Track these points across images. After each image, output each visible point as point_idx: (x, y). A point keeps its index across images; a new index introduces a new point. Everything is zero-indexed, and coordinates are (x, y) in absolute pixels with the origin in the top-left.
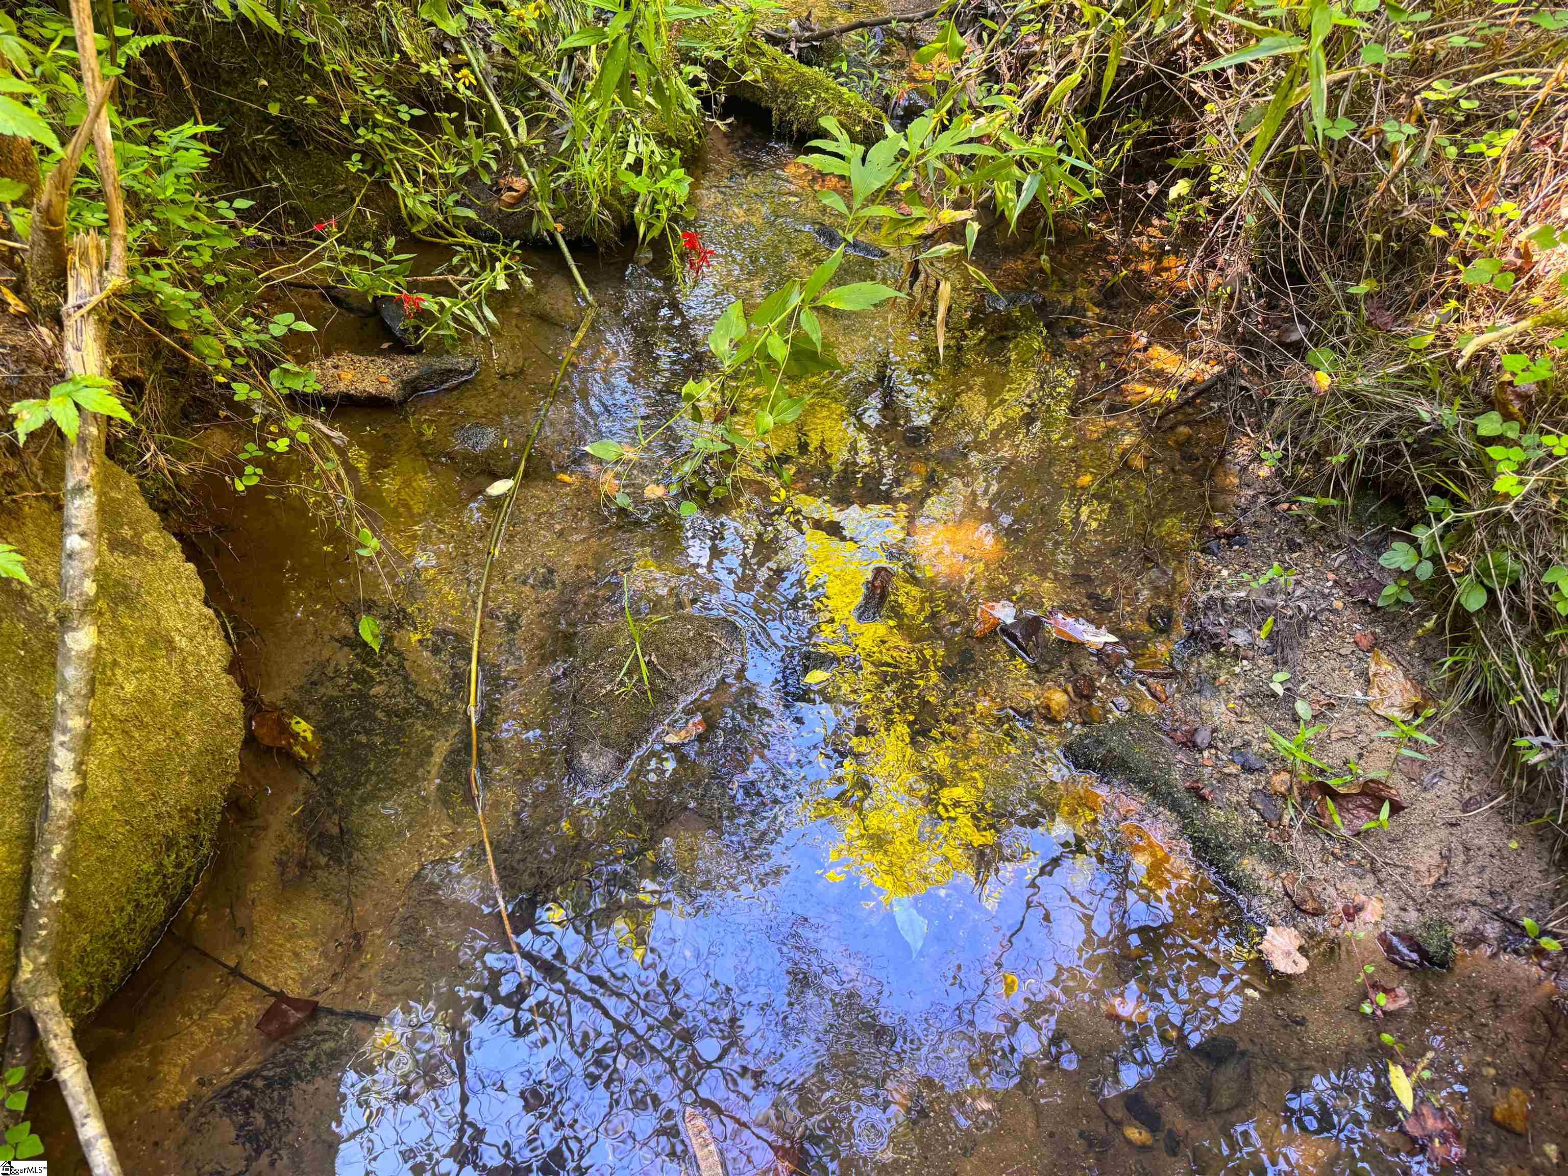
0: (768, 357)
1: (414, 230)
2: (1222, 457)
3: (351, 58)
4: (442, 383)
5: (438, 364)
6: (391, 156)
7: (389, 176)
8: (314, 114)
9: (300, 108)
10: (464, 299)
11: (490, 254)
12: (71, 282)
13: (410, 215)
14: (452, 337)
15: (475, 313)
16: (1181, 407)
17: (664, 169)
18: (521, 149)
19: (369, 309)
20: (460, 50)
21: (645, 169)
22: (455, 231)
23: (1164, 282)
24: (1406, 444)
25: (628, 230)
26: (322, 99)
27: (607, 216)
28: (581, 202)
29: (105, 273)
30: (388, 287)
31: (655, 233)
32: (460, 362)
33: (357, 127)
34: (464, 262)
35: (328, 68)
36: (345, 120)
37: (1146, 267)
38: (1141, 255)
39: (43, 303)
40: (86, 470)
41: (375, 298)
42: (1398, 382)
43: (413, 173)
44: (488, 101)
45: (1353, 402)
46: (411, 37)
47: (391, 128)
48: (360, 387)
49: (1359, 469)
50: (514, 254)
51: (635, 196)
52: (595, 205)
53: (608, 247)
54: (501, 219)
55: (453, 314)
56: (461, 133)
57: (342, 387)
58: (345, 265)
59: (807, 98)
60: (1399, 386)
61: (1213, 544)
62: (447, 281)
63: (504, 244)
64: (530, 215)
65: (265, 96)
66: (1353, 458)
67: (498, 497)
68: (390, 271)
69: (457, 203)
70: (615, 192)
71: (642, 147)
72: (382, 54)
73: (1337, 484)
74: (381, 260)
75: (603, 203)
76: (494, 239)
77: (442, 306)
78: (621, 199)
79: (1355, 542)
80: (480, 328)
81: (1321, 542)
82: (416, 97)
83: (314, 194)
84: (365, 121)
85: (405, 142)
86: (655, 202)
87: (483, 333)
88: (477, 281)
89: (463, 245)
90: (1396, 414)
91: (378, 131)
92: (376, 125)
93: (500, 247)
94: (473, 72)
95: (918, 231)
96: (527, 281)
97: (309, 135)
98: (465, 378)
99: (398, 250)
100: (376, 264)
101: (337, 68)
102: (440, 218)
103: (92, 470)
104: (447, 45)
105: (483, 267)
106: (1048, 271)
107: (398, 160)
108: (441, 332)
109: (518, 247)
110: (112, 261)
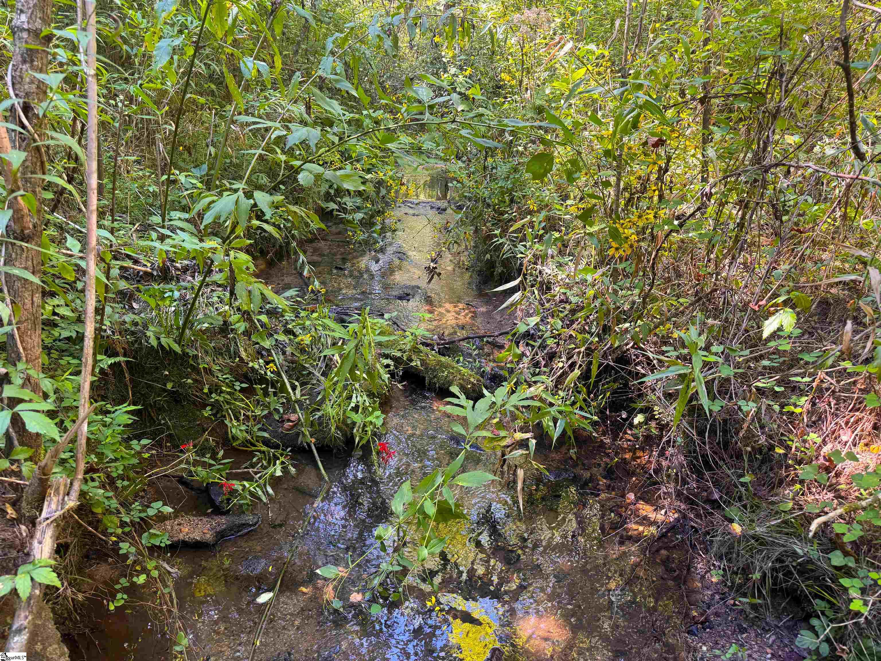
0: (424, 513)
1: (234, 444)
2: (689, 570)
3: (214, 360)
4: (238, 532)
5: (238, 521)
6: (227, 407)
7: (225, 416)
8: (190, 387)
9: (183, 385)
10: (257, 481)
11: (274, 455)
12: (46, 503)
13: (233, 437)
14: (248, 505)
15: (262, 490)
16: (659, 538)
17: (370, 409)
18: (297, 401)
19: (203, 489)
20: (270, 355)
21: (360, 410)
22: (257, 443)
23: (638, 464)
24: (793, 566)
25: (350, 440)
26: (195, 381)
27: (339, 434)
28: (326, 427)
29: (66, 498)
30: (216, 478)
31: (364, 442)
32: (250, 518)
33: (211, 393)
34: (260, 460)
35: (201, 366)
36: (206, 391)
37: (628, 456)
38: (624, 450)
39: (27, 514)
40: (26, 617)
41: (208, 484)
42: (779, 529)
43: (238, 415)
44: (282, 377)
45: (757, 541)
46: (246, 350)
47: (229, 393)
48: (192, 537)
49: (769, 581)
50: (287, 455)
51: (354, 423)
52: (333, 429)
53: (339, 449)
54: (282, 437)
55: (250, 491)
56: (266, 394)
57: (181, 537)
58: (194, 467)
59: (443, 372)
60: (780, 532)
61: (694, 628)
62: (249, 472)
63: (283, 450)
64: (298, 434)
65: (167, 379)
66: (764, 576)
67: (262, 604)
68: (218, 469)
69: (260, 429)
70: (344, 422)
71: (359, 399)
72: (230, 358)
73: (759, 591)
74: (213, 462)
75: (337, 428)
76: (277, 447)
77: (244, 486)
78: (347, 425)
79: (779, 627)
80: (264, 499)
81: (758, 626)
82: (244, 377)
83: (183, 426)
84: (216, 390)
85: (235, 400)
86: (365, 426)
87: (265, 501)
88: (265, 471)
89: (259, 451)
90: (783, 549)
91: (222, 395)
92: (222, 392)
93: (280, 451)
94: (275, 365)
95: (504, 443)
96: (293, 470)
97: (186, 397)
98: (252, 528)
99: (224, 457)
100: (211, 465)
101: (206, 366)
102: (249, 438)
103: (30, 618)
104: (264, 353)
105: (269, 463)
106: (575, 458)
107: (230, 409)
108: (242, 502)
109: (290, 451)
110: (71, 492)
